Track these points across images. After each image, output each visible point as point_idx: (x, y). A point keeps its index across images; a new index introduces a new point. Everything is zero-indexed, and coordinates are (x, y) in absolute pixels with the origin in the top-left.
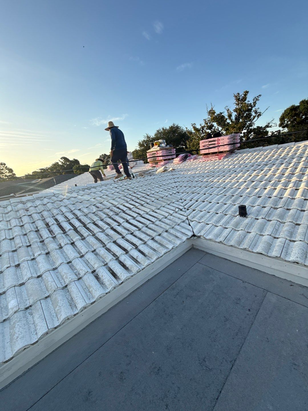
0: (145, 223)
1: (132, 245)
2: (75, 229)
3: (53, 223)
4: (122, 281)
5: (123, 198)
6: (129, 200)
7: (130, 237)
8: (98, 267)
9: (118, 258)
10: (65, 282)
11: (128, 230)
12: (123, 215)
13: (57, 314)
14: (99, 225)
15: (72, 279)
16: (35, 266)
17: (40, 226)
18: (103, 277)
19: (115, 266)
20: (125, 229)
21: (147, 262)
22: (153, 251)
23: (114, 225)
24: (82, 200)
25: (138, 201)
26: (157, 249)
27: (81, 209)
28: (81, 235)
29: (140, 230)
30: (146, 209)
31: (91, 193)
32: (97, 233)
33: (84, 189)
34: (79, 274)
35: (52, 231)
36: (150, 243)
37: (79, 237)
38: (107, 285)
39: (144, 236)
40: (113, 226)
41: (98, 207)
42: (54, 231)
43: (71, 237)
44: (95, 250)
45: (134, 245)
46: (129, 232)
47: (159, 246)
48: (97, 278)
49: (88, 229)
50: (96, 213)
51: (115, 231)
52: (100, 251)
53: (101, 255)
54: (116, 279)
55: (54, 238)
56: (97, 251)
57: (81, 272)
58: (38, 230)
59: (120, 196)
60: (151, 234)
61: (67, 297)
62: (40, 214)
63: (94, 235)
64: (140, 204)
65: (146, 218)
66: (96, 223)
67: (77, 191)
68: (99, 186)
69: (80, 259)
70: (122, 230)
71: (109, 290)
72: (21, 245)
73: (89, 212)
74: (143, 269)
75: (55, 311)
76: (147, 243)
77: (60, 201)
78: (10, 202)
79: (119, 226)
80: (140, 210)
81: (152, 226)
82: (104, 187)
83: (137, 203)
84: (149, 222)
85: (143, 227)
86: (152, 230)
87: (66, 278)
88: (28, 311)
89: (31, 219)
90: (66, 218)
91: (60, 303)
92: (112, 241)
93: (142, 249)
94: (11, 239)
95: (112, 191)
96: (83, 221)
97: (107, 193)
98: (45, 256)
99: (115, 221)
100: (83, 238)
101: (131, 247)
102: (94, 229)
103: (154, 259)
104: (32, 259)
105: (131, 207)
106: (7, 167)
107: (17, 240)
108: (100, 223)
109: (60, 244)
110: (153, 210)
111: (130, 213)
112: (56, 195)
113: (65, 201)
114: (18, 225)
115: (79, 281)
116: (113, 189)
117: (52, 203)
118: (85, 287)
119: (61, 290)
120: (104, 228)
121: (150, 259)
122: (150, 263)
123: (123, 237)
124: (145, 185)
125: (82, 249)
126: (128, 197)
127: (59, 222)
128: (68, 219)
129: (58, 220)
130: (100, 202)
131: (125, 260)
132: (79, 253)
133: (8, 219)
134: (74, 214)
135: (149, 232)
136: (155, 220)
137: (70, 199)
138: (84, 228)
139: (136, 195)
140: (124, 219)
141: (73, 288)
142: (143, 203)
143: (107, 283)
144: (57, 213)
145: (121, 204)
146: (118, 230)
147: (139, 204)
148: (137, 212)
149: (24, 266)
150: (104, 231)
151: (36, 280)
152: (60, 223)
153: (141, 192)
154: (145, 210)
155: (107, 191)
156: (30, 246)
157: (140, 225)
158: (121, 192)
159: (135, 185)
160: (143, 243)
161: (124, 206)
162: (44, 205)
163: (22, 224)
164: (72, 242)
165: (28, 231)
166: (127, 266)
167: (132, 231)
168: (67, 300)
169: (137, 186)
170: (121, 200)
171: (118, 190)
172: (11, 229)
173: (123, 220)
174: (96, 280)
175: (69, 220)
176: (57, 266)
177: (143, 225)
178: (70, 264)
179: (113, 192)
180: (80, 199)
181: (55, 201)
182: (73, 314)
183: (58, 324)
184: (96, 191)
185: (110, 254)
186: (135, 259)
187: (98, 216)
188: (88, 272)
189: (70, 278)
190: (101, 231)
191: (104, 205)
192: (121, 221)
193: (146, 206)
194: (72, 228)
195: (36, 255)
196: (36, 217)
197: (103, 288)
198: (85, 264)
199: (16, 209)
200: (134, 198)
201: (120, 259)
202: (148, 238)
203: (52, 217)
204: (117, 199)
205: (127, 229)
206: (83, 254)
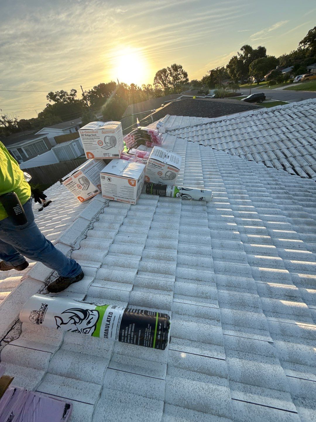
106: (183, 70)
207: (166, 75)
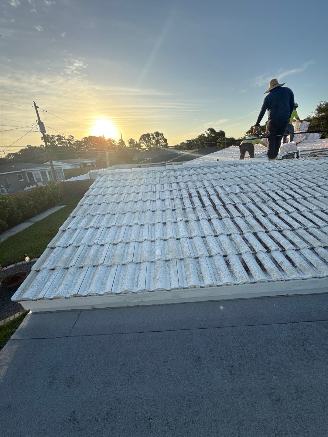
0: (304, 224)
1: (277, 246)
2: (214, 206)
3: (195, 195)
4: (255, 281)
5: (277, 183)
6: (285, 187)
7: (276, 235)
8: (230, 254)
9: (256, 253)
10: (197, 253)
11: (276, 226)
12: (273, 205)
13: (187, 278)
14: (240, 209)
15: (204, 254)
16: (176, 229)
17: (185, 195)
18: (234, 265)
19: (250, 261)
20: (272, 222)
21: (295, 275)
22: (308, 265)
23: (259, 214)
24: (226, 177)
25: (300, 191)
26: (315, 265)
27: (223, 187)
28: (219, 215)
29: (293, 230)
30: (310, 206)
31: (237, 170)
32: (236, 218)
33: (230, 166)
34: (211, 252)
35: (193, 202)
36: (307, 253)
37: (216, 216)
38: (237, 276)
39: (299, 241)
40: (257, 214)
41: (242, 189)
42: (194, 203)
43: (209, 214)
44: (230, 235)
45: (280, 247)
46: (277, 229)
47: (321, 262)
48: (228, 263)
49: (227, 209)
50: (239, 194)
51: (258, 221)
52: (236, 237)
53: (236, 243)
54: (248, 274)
55: (194, 209)
56: (233, 236)
57: (213, 250)
58: (182, 198)
59: (273, 180)
60: (311, 242)
61: (197, 268)
62: (186, 184)
63: (232, 218)
64: (302, 196)
65: (308, 217)
66: (236, 205)
67: (222, 167)
68: (249, 163)
69: (213, 237)
70: (267, 222)
71: (238, 283)
72: (169, 207)
73: (231, 191)
74: (286, 281)
75: (186, 274)
76: (300, 251)
77: (204, 174)
78: (166, 168)
79: (264, 216)
80: (299, 205)
81: (314, 230)
82: (253, 166)
83: (297, 194)
84: (311, 224)
85: (298, 228)
86: (315, 236)
87: (199, 250)
88: (167, 263)
89: (178, 186)
90: (207, 193)
91: (191, 270)
92: (252, 232)
93: (291, 256)
94: (162, 200)
95: (263, 171)
96: (223, 200)
97: (257, 174)
98: (184, 223)
99: (260, 209)
100: (220, 217)
101: (276, 248)
102: (233, 211)
103: (308, 276)
104: (175, 222)
105: (288, 197)
106: (163, 137)
107: (167, 202)
108: (242, 207)
109: (198, 216)
110: (322, 209)
111: (283, 204)
112: (202, 168)
113: (209, 175)
114: (169, 189)
115: (209, 258)
116: (265, 169)
117: (197, 175)
118: (214, 267)
119: (193, 259)
120: (245, 215)
121: (301, 273)
122: (299, 277)
123: (267, 232)
124: (318, 171)
125: (218, 228)
126: (285, 183)
127: (200, 195)
128: (209, 194)
129: (200, 193)
130: (246, 183)
131: (264, 259)
132: (214, 231)
133: (163, 183)
134: (215, 190)
135: (308, 237)
136: (322, 225)
137: (214, 174)
138: (222, 207)
139: (299, 182)
140: (273, 210)
141: (204, 263)
142: (307, 195)
143: (238, 275)
144: (200, 186)
145: (273, 191)
146: (262, 222)
147: (300, 196)
148: (295, 206)
149: (168, 226)
150: (245, 217)
151: (175, 241)
152: (201, 197)
153: (308, 179)
154: (308, 207)
155: (257, 171)
156: (175, 210)
157: (295, 225)
158: (275, 175)
159: (299, 168)
160: (295, 248)
161: (276, 193)
162: (190, 176)
163: (171, 190)
164: (209, 218)
165: (175, 197)
166: (266, 268)
167: (281, 228)
168: (196, 270)
169: (304, 170)
170: (274, 186)
171: (272, 172)
172: (163, 192)
173: (272, 212)
174: (226, 266)
175: (210, 196)
176: (193, 236)
177: (300, 226)
178: (204, 239)
179: (265, 173)
180: (223, 176)
181: (200, 174)
182: (200, 285)
183: (187, 287)
184: (244, 170)
185: (246, 245)
186: (277, 263)
187: (240, 199)
188: (220, 254)
189: (202, 252)
190: (241, 216)
191: (250, 187)
192: (268, 211)
193: (311, 201)
194: (211, 204)
195: (178, 219)
196: (183, 185)
197: (232, 277)
198: (218, 245)
199: (169, 175)
200: (293, 186)
201: (258, 255)
202: (306, 245)
203: (195, 189)
204: (268, 183)
205: (274, 224)
206: (218, 234)
207: (150, 138)
